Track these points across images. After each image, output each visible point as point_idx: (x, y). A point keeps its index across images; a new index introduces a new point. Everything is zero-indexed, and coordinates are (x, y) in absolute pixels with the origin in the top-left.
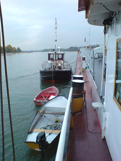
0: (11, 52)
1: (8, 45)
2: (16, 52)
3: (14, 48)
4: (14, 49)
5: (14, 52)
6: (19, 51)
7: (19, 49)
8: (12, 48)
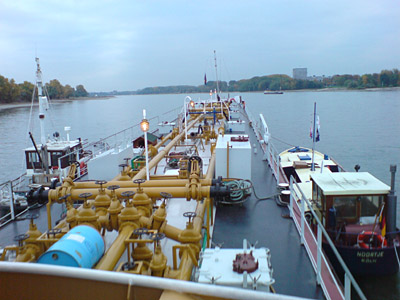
0: (58, 98)
1: (52, 79)
2: (72, 96)
3: (68, 86)
4: (66, 91)
5: (68, 97)
6: (81, 93)
7: (80, 88)
8: (61, 86)
